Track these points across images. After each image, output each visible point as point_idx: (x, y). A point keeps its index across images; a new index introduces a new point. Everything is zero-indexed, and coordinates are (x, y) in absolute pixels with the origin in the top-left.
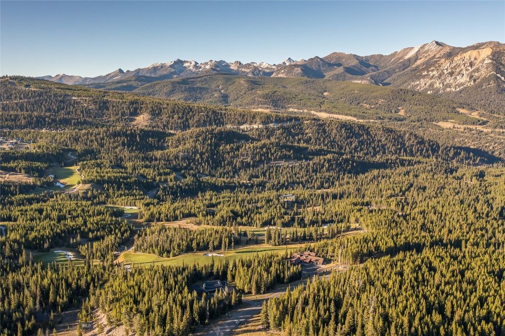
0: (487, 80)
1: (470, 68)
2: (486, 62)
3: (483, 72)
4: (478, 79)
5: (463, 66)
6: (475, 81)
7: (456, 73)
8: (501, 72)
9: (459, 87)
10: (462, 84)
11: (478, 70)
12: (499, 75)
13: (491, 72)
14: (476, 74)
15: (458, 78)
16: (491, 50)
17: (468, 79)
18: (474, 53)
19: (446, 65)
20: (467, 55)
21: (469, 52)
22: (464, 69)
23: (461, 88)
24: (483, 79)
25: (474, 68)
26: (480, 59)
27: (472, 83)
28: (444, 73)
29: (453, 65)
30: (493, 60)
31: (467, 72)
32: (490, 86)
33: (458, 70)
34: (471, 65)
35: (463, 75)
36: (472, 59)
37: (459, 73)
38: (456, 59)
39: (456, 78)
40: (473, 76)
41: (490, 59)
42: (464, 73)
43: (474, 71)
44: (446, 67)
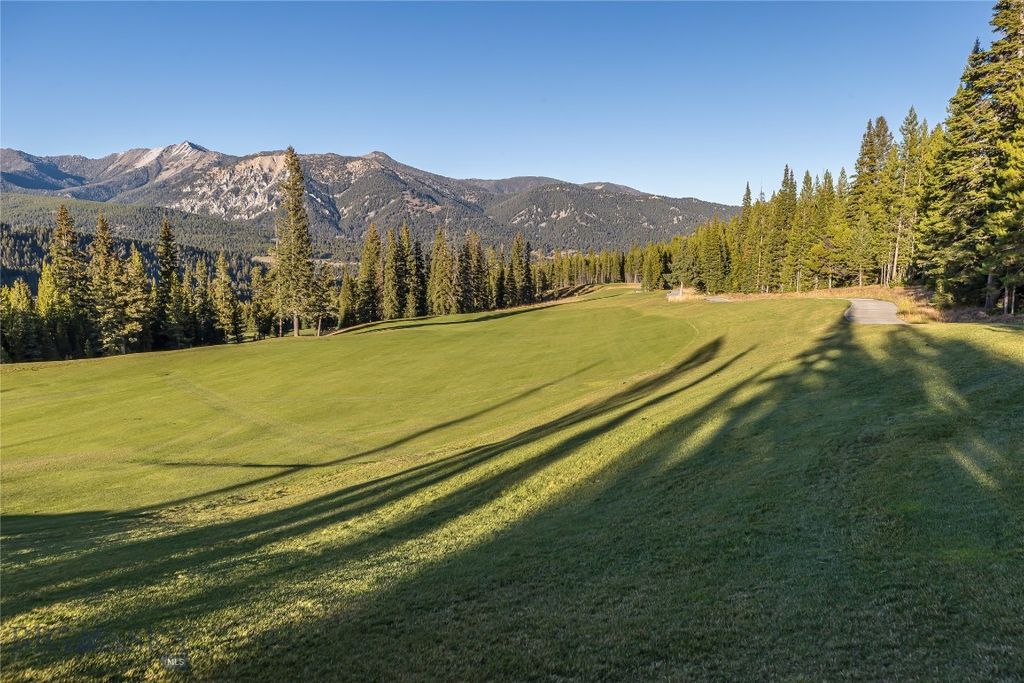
1: (265, 184)
5: (252, 181)
6: (278, 203)
7: (244, 192)
8: (314, 191)
9: (254, 213)
10: (259, 209)
11: (277, 187)
12: (312, 195)
14: (277, 193)
15: (249, 198)
17: (266, 201)
18: (267, 162)
19: (223, 177)
20: (255, 163)
21: (258, 159)
22: (256, 186)
23: (257, 214)
25: (272, 183)
26: (277, 170)
27: (274, 206)
28: (222, 191)
29: (236, 178)
31: (262, 191)
33: (245, 187)
34: (266, 178)
35: (256, 194)
36: (266, 170)
37: (249, 191)
38: (238, 168)
39: (245, 199)
40: (273, 197)
42: (257, 190)
43: (272, 188)
44: (225, 181)
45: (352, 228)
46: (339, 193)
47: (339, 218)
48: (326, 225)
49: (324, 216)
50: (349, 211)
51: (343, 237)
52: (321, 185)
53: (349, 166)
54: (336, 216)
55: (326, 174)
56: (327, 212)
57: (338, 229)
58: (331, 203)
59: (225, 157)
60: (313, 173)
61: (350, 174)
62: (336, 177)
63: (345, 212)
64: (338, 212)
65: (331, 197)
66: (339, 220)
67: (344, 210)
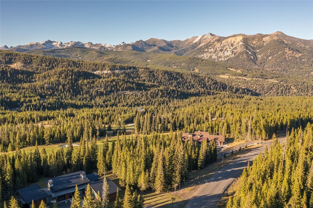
0: (241, 53)
1: (231, 47)
2: (240, 44)
3: (239, 50)
4: (236, 53)
5: (227, 46)
6: (235, 54)
7: (224, 50)
8: (249, 49)
9: (226, 58)
10: (228, 56)
11: (236, 48)
12: (248, 51)
13: (243, 49)
14: (235, 50)
15: (225, 52)
16: (242, 37)
17: (231, 54)
18: (233, 39)
19: (218, 45)
20: (229, 40)
21: (230, 38)
22: (228, 48)
23: (227, 58)
24: (239, 53)
25: (234, 47)
26: (237, 42)
27: (233, 55)
28: (217, 50)
29: (222, 45)
30: (244, 43)
31: (230, 50)
32: (243, 57)
33: (225, 48)
34: (232, 45)
35: (228, 51)
36: (232, 42)
37: (226, 50)
38: (223, 42)
39: (224, 53)
40: (233, 52)
41: (242, 42)
42: (229, 50)
43: (234, 49)
44: (218, 47)
45: (261, 63)
46: (259, 49)
47: (257, 59)
48: (251, 62)
49: (251, 59)
50: (261, 57)
51: (257, 67)
52: (252, 47)
53: (264, 39)
54: (256, 58)
55: (254, 42)
56: (252, 57)
57: (255, 63)
58: (254, 54)
59: (221, 37)
60: (249, 42)
61: (264, 42)
62: (258, 44)
63: (259, 57)
64: (256, 57)
65: (255, 51)
66: (257, 60)
67: (259, 56)
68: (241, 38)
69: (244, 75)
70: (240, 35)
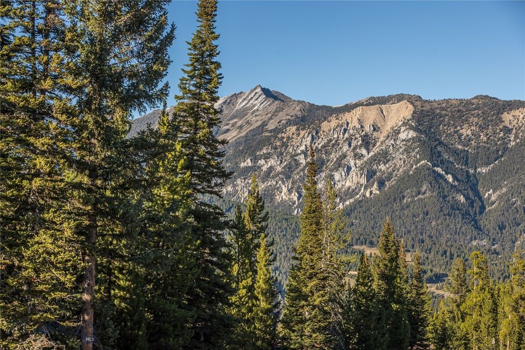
0: (412, 180)
1: (364, 151)
2: (403, 136)
3: (399, 163)
4: (389, 179)
5: (345, 148)
6: (381, 184)
7: (330, 164)
8: (442, 162)
9: (343, 200)
10: (350, 193)
11: (384, 157)
12: (439, 170)
13: (418, 161)
14: (382, 167)
15: (337, 176)
16: (411, 107)
17: (363, 181)
18: (371, 114)
19: (302, 141)
20: (352, 118)
21: (358, 111)
22: (350, 154)
23: (347, 203)
24: (401, 180)
25: (375, 150)
26: (387, 128)
27: (375, 189)
28: (298, 164)
29: (320, 143)
30: (420, 131)
31: (359, 163)
32: (420, 196)
33: (334, 156)
34: (367, 142)
35: (349, 169)
36: (368, 128)
37: (338, 165)
38: (325, 126)
39: (331, 177)
40: (374, 173)
41: (411, 128)
42: (352, 163)
43: (375, 159)
44: (303, 148)
45: (502, 227)
46: (487, 164)
47: (483, 208)
48: (457, 222)
49: (455, 207)
50: (500, 197)
51: (484, 242)
52: (456, 152)
53: (507, 117)
54: (477, 205)
55: (466, 131)
56: (462, 199)
57: (478, 228)
58: (470, 184)
59: (312, 108)
60: (445, 131)
61: (507, 130)
62: (483, 138)
63: (493, 198)
64: (480, 198)
65: (472, 171)
66: (481, 213)
67: (491, 195)
68: (404, 111)
69: (429, 274)
70: (400, 98)
